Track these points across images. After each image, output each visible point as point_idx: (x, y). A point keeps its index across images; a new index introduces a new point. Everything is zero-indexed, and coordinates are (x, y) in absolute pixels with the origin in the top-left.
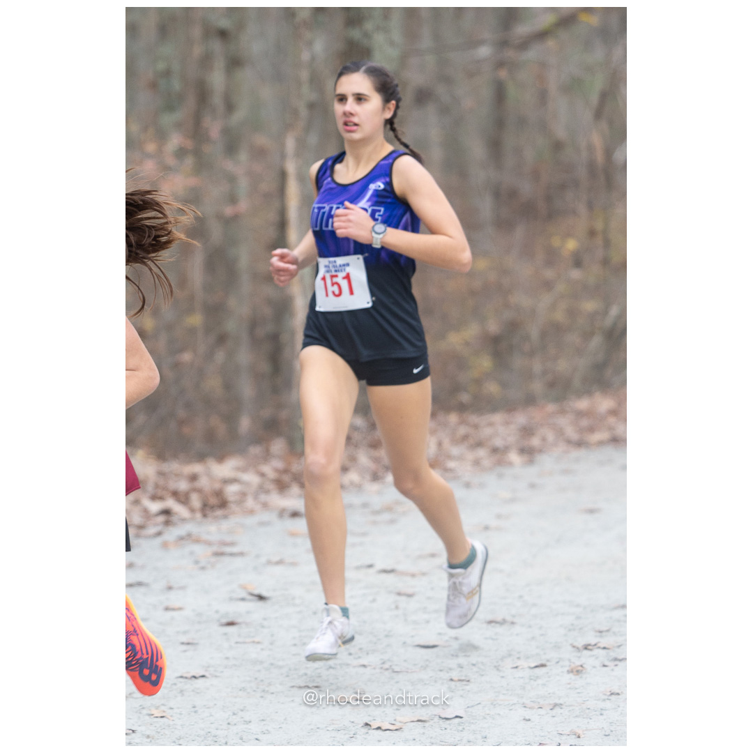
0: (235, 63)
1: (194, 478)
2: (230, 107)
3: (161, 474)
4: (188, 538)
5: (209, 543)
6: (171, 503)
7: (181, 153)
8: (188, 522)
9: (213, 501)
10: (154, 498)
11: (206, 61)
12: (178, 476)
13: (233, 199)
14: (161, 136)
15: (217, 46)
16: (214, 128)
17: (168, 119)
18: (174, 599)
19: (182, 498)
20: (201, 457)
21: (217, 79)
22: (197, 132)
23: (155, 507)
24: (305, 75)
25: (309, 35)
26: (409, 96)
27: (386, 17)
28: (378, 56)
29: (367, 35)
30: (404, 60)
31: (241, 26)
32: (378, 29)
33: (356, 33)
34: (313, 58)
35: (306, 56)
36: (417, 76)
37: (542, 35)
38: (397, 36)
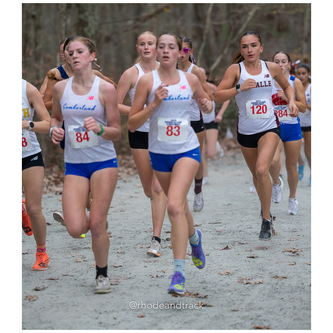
0: (38, 28)
11: (27, 27)
13: (38, 78)
15: (31, 21)
16: (31, 52)
21: (32, 33)
22: (24, 53)
24: (63, 32)
25: (65, 18)
26: (103, 39)
27: (93, 10)
28: (90, 25)
29: (86, 17)
30: (100, 25)
31: (40, 14)
32: (90, 15)
33: (82, 17)
34: (66, 26)
35: (64, 25)
36: (105, 32)
37: (151, 17)
38: (97, 17)
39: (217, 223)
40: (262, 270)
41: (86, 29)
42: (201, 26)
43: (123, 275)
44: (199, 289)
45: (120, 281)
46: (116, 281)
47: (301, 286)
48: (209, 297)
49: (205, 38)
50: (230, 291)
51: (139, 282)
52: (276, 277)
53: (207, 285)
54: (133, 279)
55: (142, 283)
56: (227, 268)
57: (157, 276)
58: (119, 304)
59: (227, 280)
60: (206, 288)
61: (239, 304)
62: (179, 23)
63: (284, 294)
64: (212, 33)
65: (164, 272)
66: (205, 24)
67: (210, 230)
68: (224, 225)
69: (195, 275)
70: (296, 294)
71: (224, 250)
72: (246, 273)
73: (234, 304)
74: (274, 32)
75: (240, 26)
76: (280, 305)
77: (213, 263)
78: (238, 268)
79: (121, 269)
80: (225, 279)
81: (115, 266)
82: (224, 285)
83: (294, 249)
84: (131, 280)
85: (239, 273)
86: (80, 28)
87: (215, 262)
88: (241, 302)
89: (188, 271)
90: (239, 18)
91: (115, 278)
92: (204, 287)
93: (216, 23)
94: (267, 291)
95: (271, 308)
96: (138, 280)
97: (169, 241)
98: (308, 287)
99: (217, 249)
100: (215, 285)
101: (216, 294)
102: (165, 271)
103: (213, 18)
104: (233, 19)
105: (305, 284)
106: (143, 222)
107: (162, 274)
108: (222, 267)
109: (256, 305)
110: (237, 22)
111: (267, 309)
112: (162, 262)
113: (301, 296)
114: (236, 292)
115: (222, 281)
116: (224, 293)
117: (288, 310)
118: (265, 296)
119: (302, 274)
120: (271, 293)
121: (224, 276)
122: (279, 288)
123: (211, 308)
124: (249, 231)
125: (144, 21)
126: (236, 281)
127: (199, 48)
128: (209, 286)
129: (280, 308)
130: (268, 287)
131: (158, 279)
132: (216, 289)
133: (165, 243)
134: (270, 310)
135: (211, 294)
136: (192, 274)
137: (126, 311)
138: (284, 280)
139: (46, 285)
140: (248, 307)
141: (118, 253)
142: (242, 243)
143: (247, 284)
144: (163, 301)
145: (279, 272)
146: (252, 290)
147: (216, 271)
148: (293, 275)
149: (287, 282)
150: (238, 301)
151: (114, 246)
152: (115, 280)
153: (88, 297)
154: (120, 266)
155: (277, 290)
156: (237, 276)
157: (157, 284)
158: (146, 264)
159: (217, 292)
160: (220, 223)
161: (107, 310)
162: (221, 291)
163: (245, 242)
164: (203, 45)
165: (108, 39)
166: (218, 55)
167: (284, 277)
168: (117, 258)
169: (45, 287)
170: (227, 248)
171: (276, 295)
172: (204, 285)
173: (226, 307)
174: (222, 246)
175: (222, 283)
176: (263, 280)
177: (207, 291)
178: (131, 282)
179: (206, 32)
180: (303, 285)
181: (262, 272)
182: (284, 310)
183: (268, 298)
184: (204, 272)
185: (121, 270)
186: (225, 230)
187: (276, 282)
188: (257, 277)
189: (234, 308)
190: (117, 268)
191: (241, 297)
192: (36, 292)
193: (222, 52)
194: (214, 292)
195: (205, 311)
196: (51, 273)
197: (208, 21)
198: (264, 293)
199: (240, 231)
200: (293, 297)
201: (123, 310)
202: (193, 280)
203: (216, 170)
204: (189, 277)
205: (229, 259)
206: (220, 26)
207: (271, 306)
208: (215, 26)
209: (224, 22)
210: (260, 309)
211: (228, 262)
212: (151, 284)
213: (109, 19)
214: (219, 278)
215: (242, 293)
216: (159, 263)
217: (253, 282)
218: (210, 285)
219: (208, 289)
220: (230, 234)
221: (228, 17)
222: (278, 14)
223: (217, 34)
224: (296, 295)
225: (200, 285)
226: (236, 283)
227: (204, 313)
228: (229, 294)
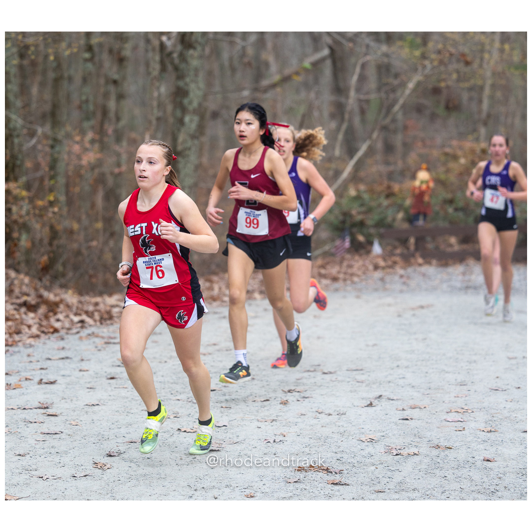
0: (120, 97)
1: (96, 304)
2: (118, 119)
3: (80, 302)
4: (93, 334)
5: (103, 338)
6: (84, 317)
7: (93, 142)
8: (93, 327)
9: (106, 316)
10: (76, 314)
11: (106, 95)
12: (89, 303)
13: (119, 165)
14: (83, 133)
15: (112, 88)
16: (110, 129)
17: (86, 124)
18: (84, 365)
19: (90, 314)
20: (101, 294)
21: (112, 104)
22: (101, 131)
23: (76, 319)
24: (155, 103)
25: (157, 84)
26: (208, 115)
27: (196, 75)
28: (191, 95)
29: (186, 84)
30: (205, 96)
31: (124, 78)
32: (192, 81)
33: (181, 83)
34: (159, 95)
35: (156, 94)
36: (212, 105)
37: (274, 86)
38: (202, 85)
39: (357, 370)
40: (419, 436)
41: (186, 101)
42: (343, 100)
43: (228, 438)
44: (331, 460)
45: (223, 446)
46: (219, 446)
47: (471, 460)
48: (345, 472)
49: (347, 116)
50: (373, 465)
51: (250, 448)
52: (438, 447)
53: (343, 455)
54: (242, 444)
55: (254, 450)
56: (371, 432)
57: (274, 441)
58: (221, 478)
59: (370, 449)
60: (340, 459)
61: (385, 482)
62: (312, 95)
63: (448, 470)
64: (357, 110)
65: (285, 436)
66: (347, 97)
67: (348, 380)
68: (368, 374)
69: (326, 441)
70: (465, 470)
71: (366, 408)
72: (396, 441)
73: (379, 483)
74: (441, 111)
75: (395, 101)
76: (441, 486)
77: (351, 425)
78: (385, 433)
79: (225, 429)
80: (367, 448)
81: (217, 425)
82: (366, 455)
83: (463, 408)
84: (239, 445)
85: (387, 439)
86: (178, 100)
87: (353, 424)
88: (388, 479)
89: (317, 434)
90: (393, 91)
91: (217, 442)
92: (338, 457)
93: (362, 97)
94: (424, 466)
95: (429, 489)
96: (248, 445)
97: (292, 393)
98: (481, 463)
99: (358, 406)
100: (353, 456)
101: (354, 468)
102: (285, 434)
103: (358, 90)
104: (387, 93)
105: (477, 458)
106: (258, 366)
107: (281, 438)
108: (363, 431)
109: (409, 484)
110: (392, 96)
111: (423, 491)
112: (281, 422)
113: (471, 474)
114: (382, 466)
115: (363, 451)
116: (365, 467)
117: (453, 493)
118: (421, 473)
119: (473, 445)
120: (430, 469)
121: (366, 443)
122: (440, 462)
123: (347, 486)
124: (401, 382)
125: (265, 91)
126: (383, 450)
127: (338, 129)
128: (345, 456)
129: (441, 490)
130: (425, 461)
131: (275, 445)
132: (355, 462)
133: (285, 395)
134: (427, 493)
135: (348, 467)
136: (322, 440)
137: (231, 488)
138: (447, 452)
139: (122, 449)
140: (398, 487)
141: (222, 407)
142: (392, 398)
143: (397, 455)
144: (282, 475)
145: (442, 440)
146: (404, 464)
147: (355, 436)
148: (460, 445)
149: (451, 454)
150: (384, 479)
151: (216, 397)
152: (217, 445)
153: (179, 467)
154: (224, 426)
155: (438, 465)
156: (383, 443)
157: (274, 452)
158: (259, 424)
159: (355, 465)
160: (362, 370)
161: (205, 486)
162: (362, 464)
163: (395, 398)
164: (344, 126)
165: (215, 115)
166: (365, 141)
167: (448, 448)
168: (221, 414)
169: (122, 452)
170: (371, 405)
171: (437, 471)
172: (339, 456)
173: (368, 487)
174: (364, 401)
175: (364, 454)
176: (420, 450)
177: (343, 463)
178: (238, 447)
179: (349, 108)
180: (474, 459)
181: (419, 440)
182: (447, 493)
183: (426, 476)
184: (339, 437)
185: (226, 431)
186: (368, 380)
187: (437, 454)
188: (411, 445)
189: (378, 488)
190: (220, 428)
191: (389, 474)
192: (109, 458)
193: (370, 137)
194: (351, 465)
195: (339, 491)
196: (130, 433)
197: (352, 93)
198: (420, 468)
199: (389, 382)
200: (460, 476)
201: (227, 486)
202: (324, 447)
203: (358, 297)
204: (318, 444)
205: (373, 421)
206: (368, 101)
207: (429, 487)
208: (360, 101)
209: (373, 96)
210: (414, 490)
211: (372, 425)
212: (265, 452)
213: (217, 88)
214: (359, 446)
215: (389, 468)
216: (278, 423)
217: (406, 453)
218: (347, 456)
219: (344, 460)
220: (374, 386)
221: (379, 89)
222: (448, 87)
223: (363, 112)
224: (464, 472)
225: (334, 455)
226: (383, 454)
227: (337, 493)
228: (373, 468)
